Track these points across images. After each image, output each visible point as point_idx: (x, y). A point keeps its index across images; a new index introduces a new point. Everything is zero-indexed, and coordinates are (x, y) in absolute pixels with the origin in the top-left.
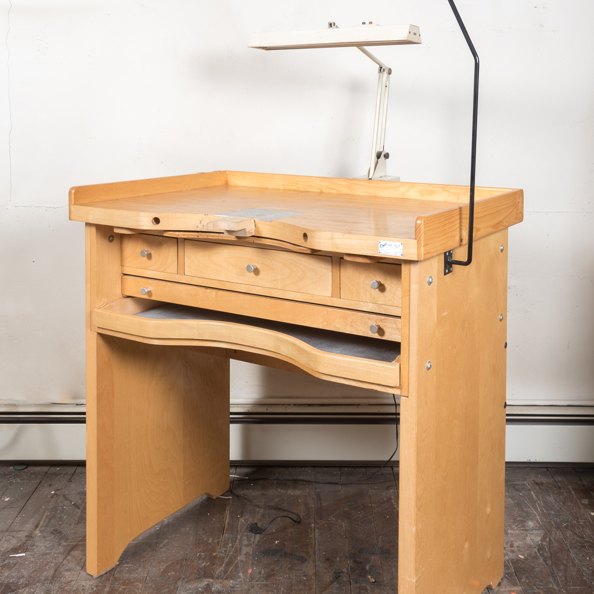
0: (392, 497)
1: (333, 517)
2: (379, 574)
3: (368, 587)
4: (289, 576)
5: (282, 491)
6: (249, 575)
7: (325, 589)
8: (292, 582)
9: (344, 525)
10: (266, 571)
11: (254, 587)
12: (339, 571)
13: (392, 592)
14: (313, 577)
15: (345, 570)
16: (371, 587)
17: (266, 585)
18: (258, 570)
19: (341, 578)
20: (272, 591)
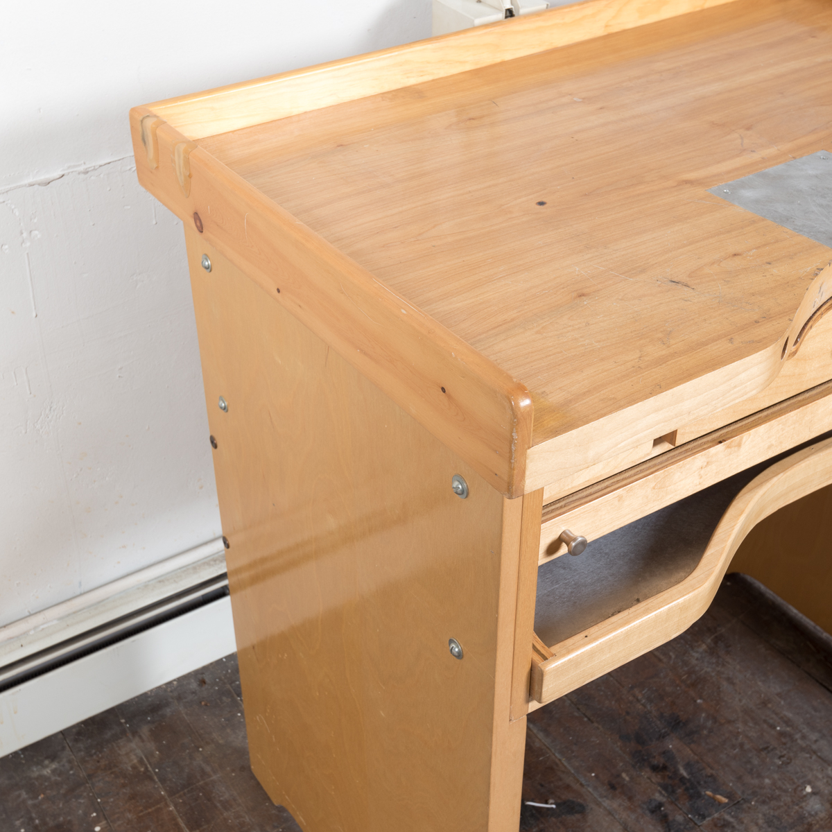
2: (713, 777)
12: (653, 804)
13: (766, 807)
15: (659, 797)
16: (732, 813)
19: (670, 819)
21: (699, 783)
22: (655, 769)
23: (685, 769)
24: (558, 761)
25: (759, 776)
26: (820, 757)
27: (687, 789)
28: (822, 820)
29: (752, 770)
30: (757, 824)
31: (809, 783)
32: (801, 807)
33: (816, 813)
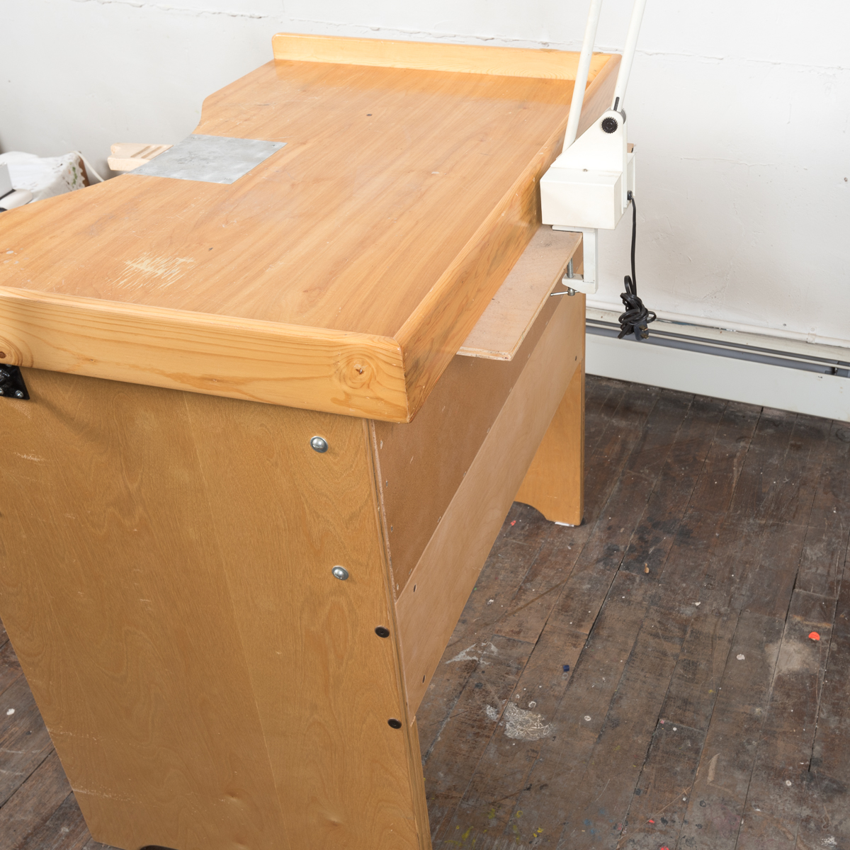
0: (738, 454)
1: (648, 469)
2: (661, 562)
3: (638, 579)
4: (553, 541)
5: (606, 418)
6: (509, 528)
7: (586, 568)
8: (552, 549)
9: (654, 484)
10: (531, 527)
11: (507, 545)
12: (615, 547)
13: (663, 591)
14: (580, 549)
15: (622, 548)
16: (642, 578)
17: (521, 547)
18: (523, 524)
19: (612, 557)
20: (524, 556)
21: (650, 559)
22: (641, 539)
23: (655, 550)
24: (604, 502)
25: (684, 581)
26: (730, 601)
27: (640, 556)
28: (680, 617)
29: (685, 576)
30: (646, 592)
31: (703, 603)
32: (680, 606)
33: (682, 613)
